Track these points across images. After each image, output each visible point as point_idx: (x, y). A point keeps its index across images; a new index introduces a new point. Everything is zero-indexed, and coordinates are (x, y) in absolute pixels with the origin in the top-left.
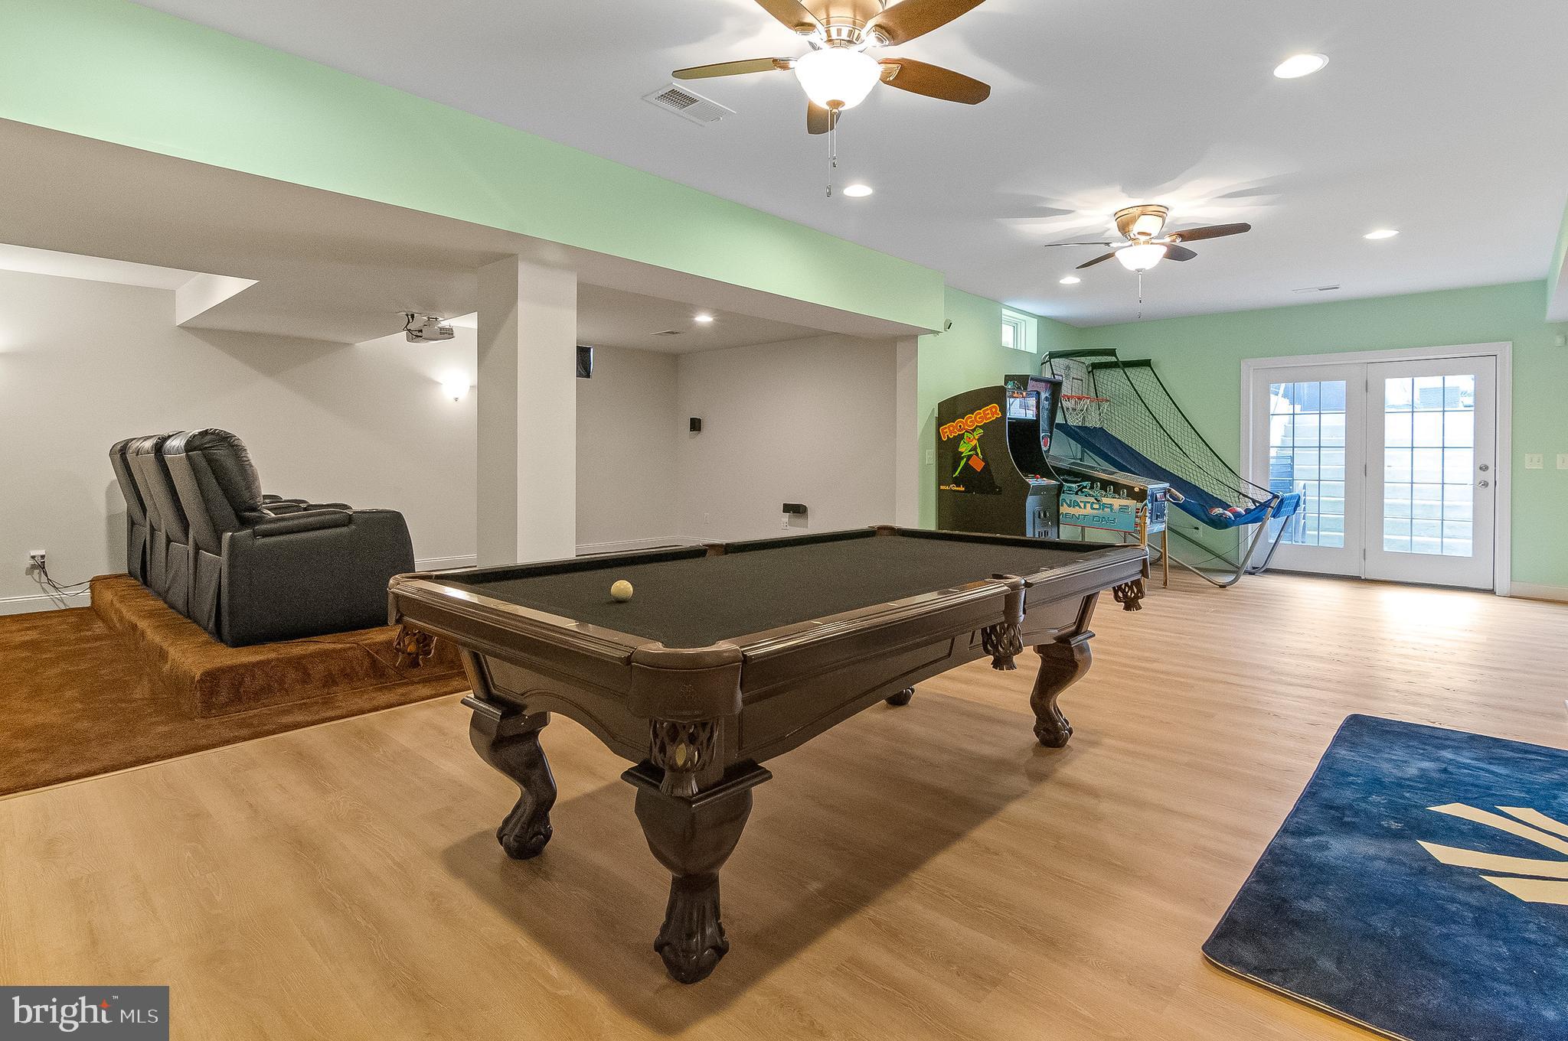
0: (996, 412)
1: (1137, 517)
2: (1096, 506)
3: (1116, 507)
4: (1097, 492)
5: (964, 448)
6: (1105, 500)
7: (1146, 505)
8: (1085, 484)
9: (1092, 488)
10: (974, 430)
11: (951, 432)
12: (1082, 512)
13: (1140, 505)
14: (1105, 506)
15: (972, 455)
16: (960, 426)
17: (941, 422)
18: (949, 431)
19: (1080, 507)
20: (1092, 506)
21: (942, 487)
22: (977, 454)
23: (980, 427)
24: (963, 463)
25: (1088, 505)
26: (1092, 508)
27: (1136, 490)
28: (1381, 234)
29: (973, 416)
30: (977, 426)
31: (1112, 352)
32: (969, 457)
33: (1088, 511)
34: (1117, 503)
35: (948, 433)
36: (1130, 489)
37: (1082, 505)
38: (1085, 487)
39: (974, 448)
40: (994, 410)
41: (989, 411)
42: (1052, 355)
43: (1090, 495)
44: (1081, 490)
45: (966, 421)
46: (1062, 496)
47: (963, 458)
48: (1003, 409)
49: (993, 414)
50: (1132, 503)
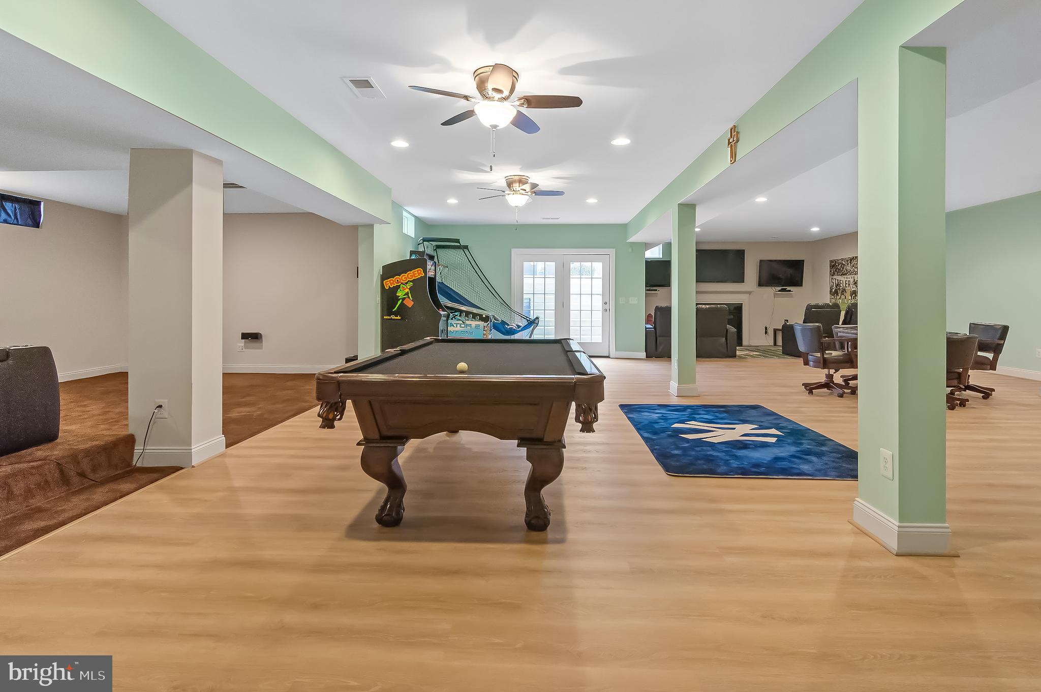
0: (421, 273)
1: (484, 330)
2: (463, 326)
3: (473, 326)
4: (463, 318)
5: (400, 294)
6: (467, 322)
7: (488, 324)
8: (456, 314)
9: (460, 316)
10: (406, 283)
11: (391, 284)
12: (456, 329)
13: (486, 324)
14: (467, 325)
15: (405, 298)
16: (398, 280)
17: (384, 277)
18: (390, 283)
19: (454, 326)
20: (460, 326)
21: (385, 317)
22: (409, 297)
23: (410, 281)
24: (399, 302)
25: (459, 325)
26: (460, 327)
27: (484, 316)
28: (592, 201)
29: (406, 275)
30: (409, 281)
31: (458, 241)
32: (403, 299)
33: (458, 328)
34: (474, 323)
35: (389, 285)
36: (481, 316)
37: (455, 325)
38: (457, 316)
39: (407, 294)
40: (419, 272)
41: (416, 272)
42: (424, 240)
43: (459, 320)
44: (454, 317)
45: (402, 277)
46: (450, 321)
47: (399, 299)
48: (425, 271)
49: (419, 274)
50: (481, 323)
